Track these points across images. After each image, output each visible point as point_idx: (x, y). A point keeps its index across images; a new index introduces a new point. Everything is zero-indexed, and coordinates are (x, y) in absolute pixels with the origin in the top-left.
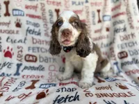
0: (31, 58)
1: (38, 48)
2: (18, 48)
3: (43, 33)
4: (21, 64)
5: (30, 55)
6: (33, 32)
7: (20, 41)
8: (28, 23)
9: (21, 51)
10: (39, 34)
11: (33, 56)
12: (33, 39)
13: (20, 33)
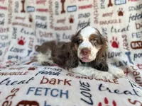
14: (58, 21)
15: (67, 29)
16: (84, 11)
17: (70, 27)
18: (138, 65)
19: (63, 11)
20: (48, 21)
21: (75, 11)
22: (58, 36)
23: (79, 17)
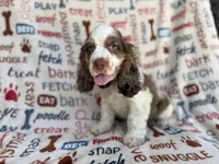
0: (47, 101)
1: (58, 84)
2: (27, 85)
3: (65, 59)
4: (32, 111)
5: (46, 96)
6: (50, 59)
7: (30, 74)
8: (41, 44)
9: (32, 90)
10: (59, 61)
11: (50, 97)
12: (50, 70)
13: (29, 60)
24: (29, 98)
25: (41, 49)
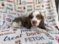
1: (12, 16)
4: (5, 22)
5: (8, 19)
14: (18, 8)
15: (23, 12)
16: (29, 5)
17: (24, 11)
18: (51, 25)
19: (20, 4)
20: (13, 7)
21: (26, 4)
22: (18, 15)
23: (28, 7)
24: (4, 18)
25: (7, 6)
